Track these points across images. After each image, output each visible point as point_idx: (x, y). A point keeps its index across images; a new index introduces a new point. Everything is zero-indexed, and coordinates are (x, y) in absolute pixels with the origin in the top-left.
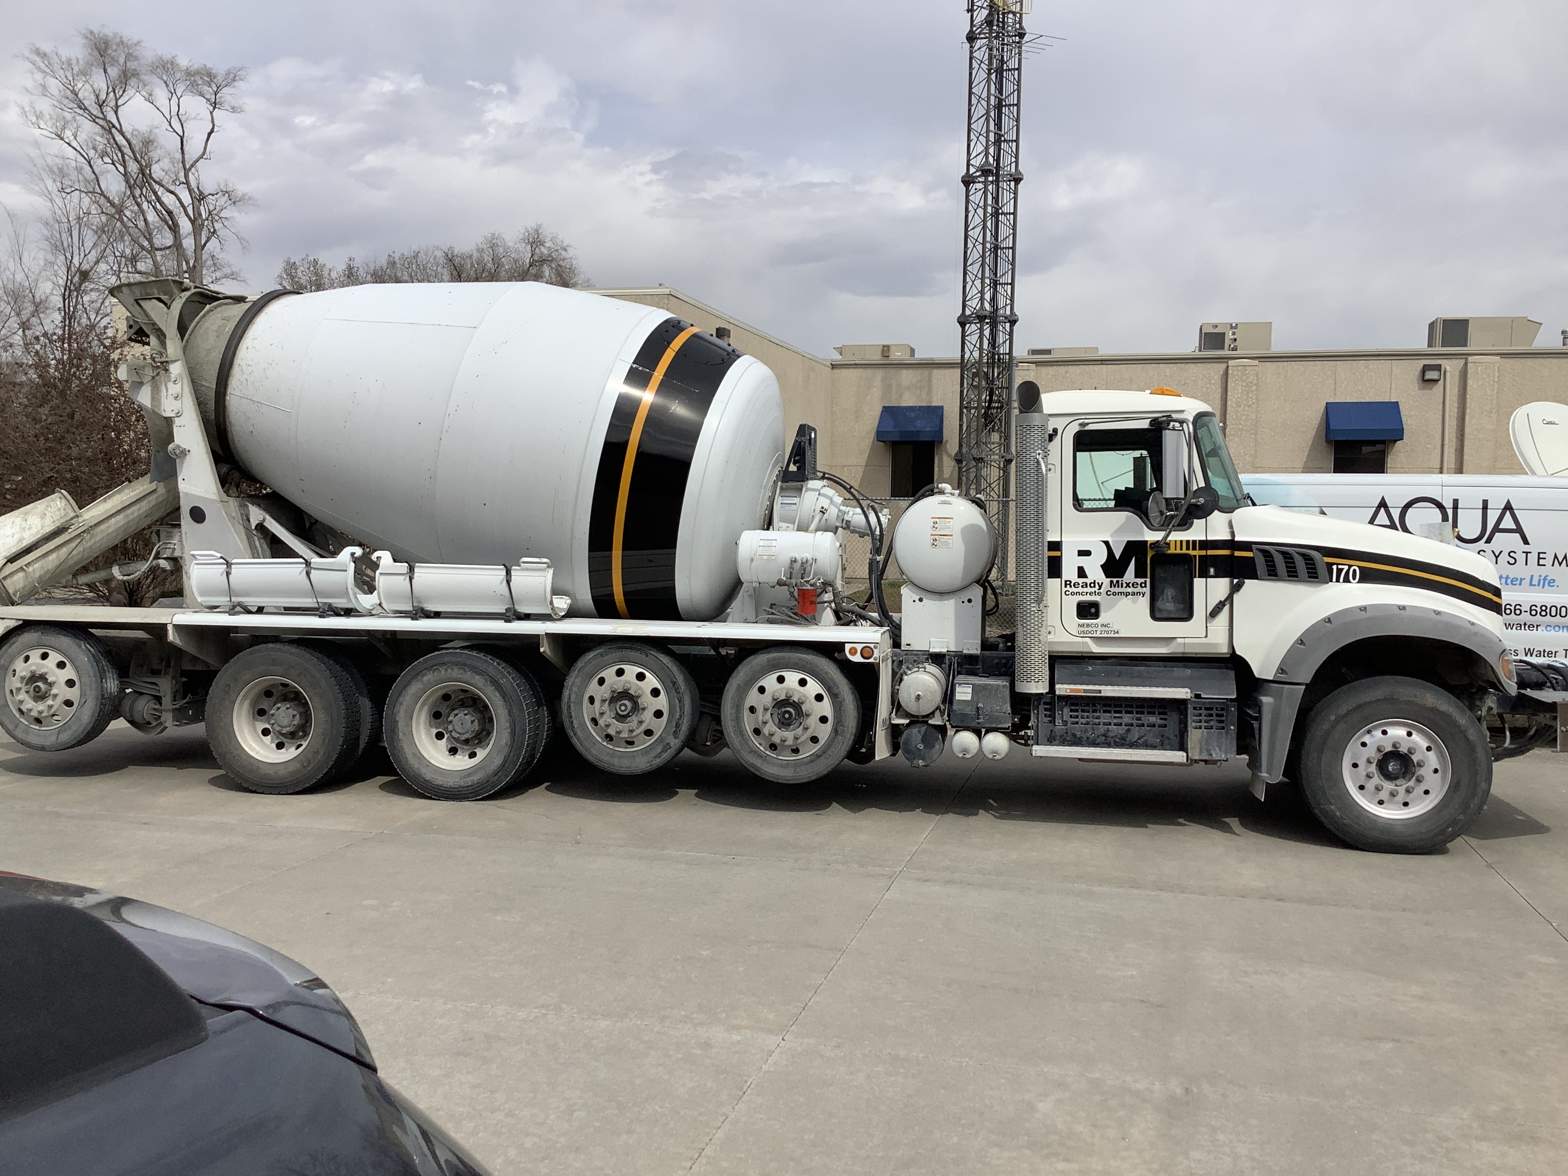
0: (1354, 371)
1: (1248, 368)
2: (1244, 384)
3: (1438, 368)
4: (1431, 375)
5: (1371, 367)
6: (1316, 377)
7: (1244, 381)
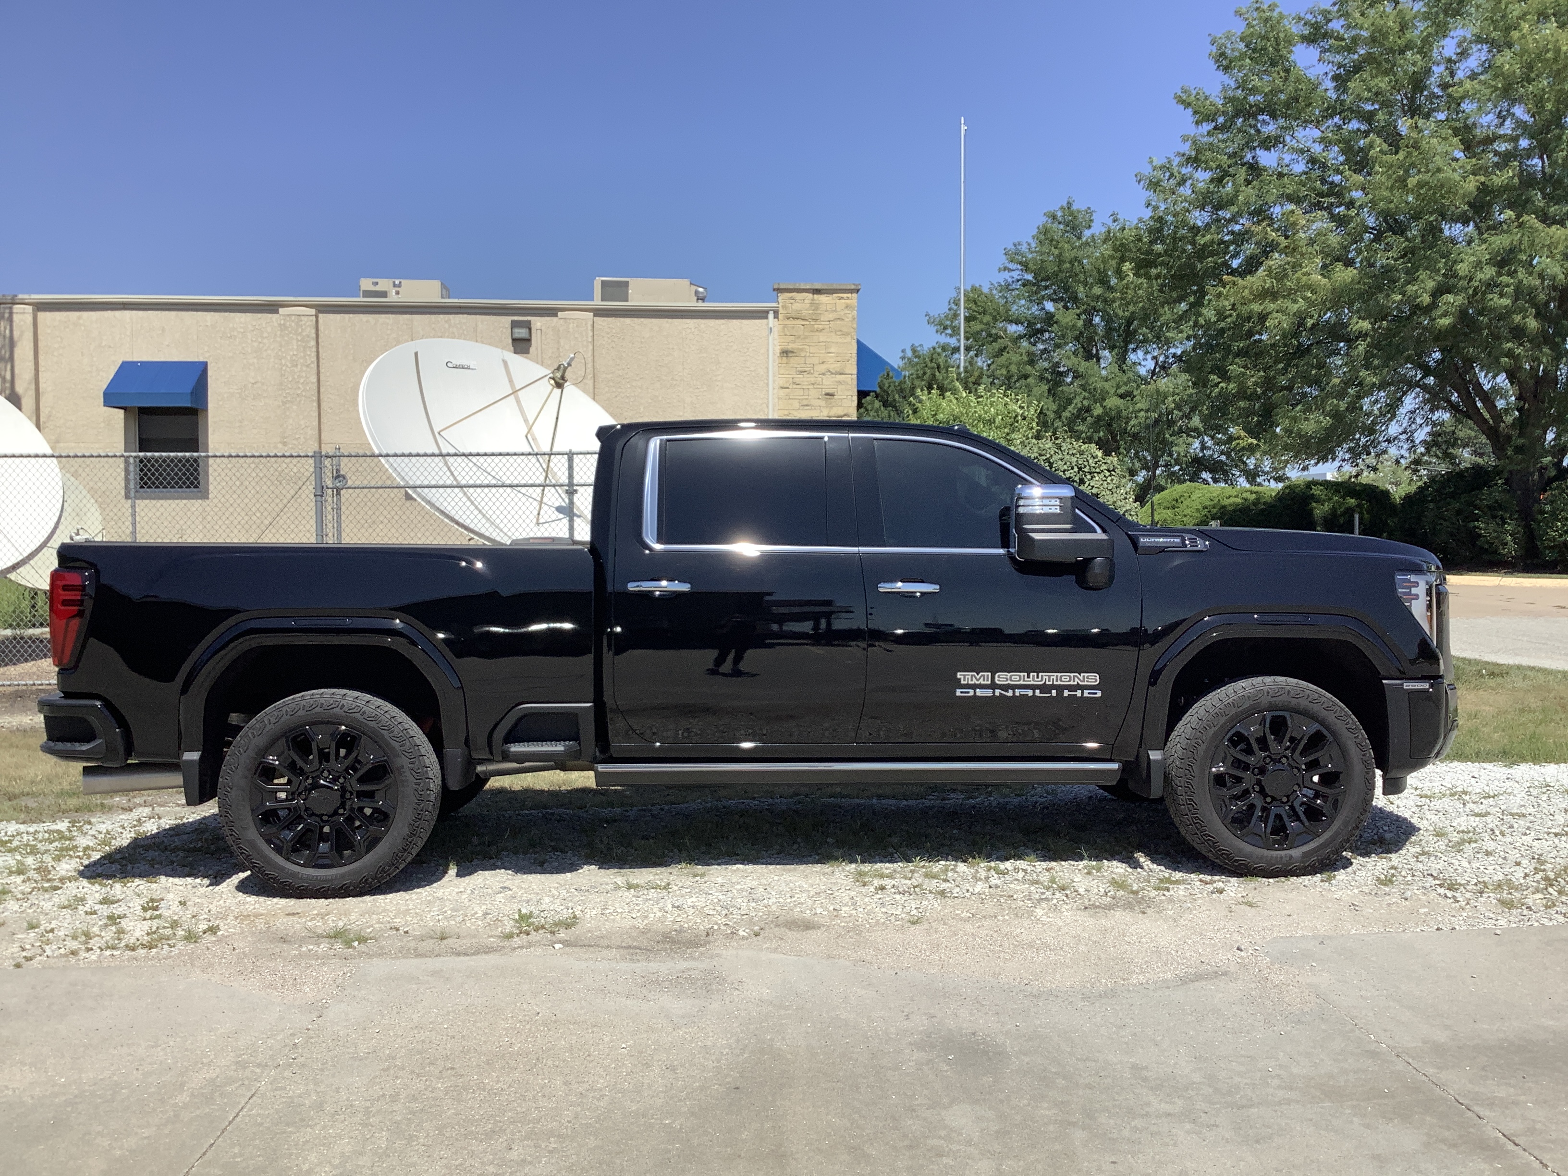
0: (433, 326)
1: (303, 318)
2: (299, 338)
3: (528, 326)
4: (521, 333)
5: (452, 322)
6: (389, 332)
7: (300, 334)
